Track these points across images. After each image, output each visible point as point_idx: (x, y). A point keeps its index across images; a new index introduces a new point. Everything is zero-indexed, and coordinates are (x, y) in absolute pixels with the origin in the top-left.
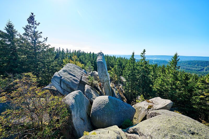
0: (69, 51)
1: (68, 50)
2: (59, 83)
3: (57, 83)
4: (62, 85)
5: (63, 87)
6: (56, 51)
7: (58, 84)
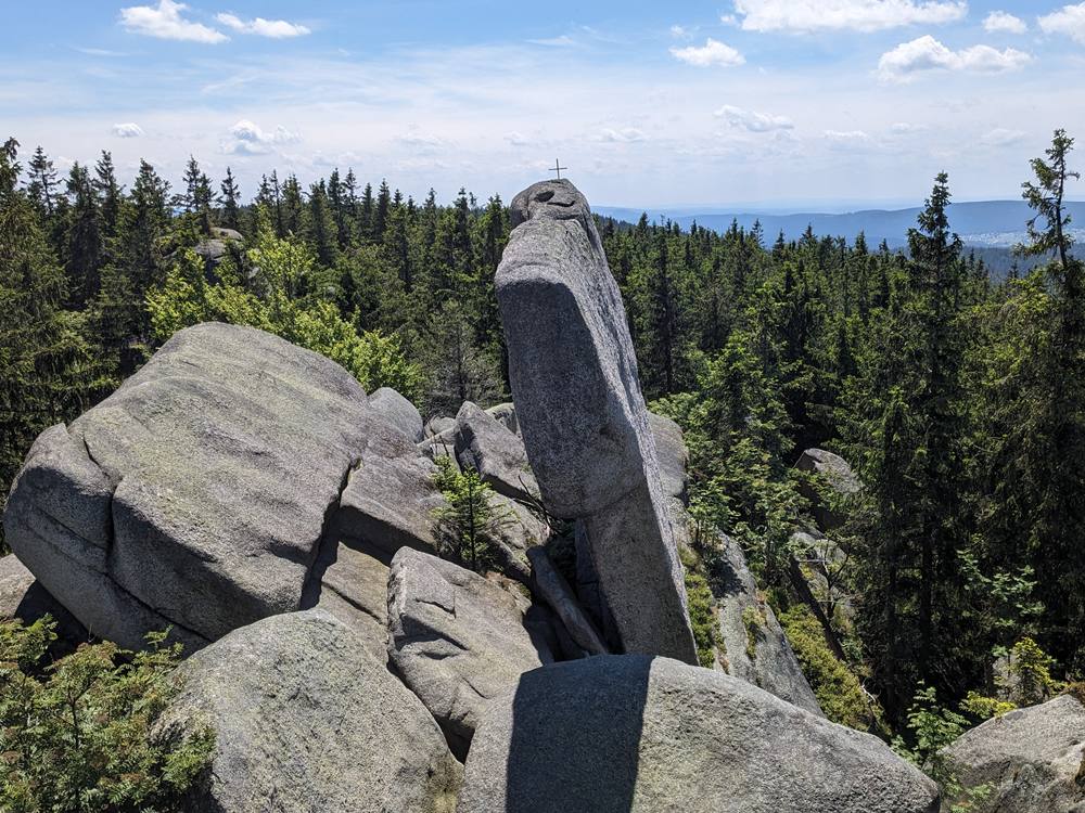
0: (216, 187)
1: (205, 181)
2: (87, 544)
3: (64, 541)
4: (127, 567)
5: (134, 587)
6: (62, 189)
7: (74, 549)
